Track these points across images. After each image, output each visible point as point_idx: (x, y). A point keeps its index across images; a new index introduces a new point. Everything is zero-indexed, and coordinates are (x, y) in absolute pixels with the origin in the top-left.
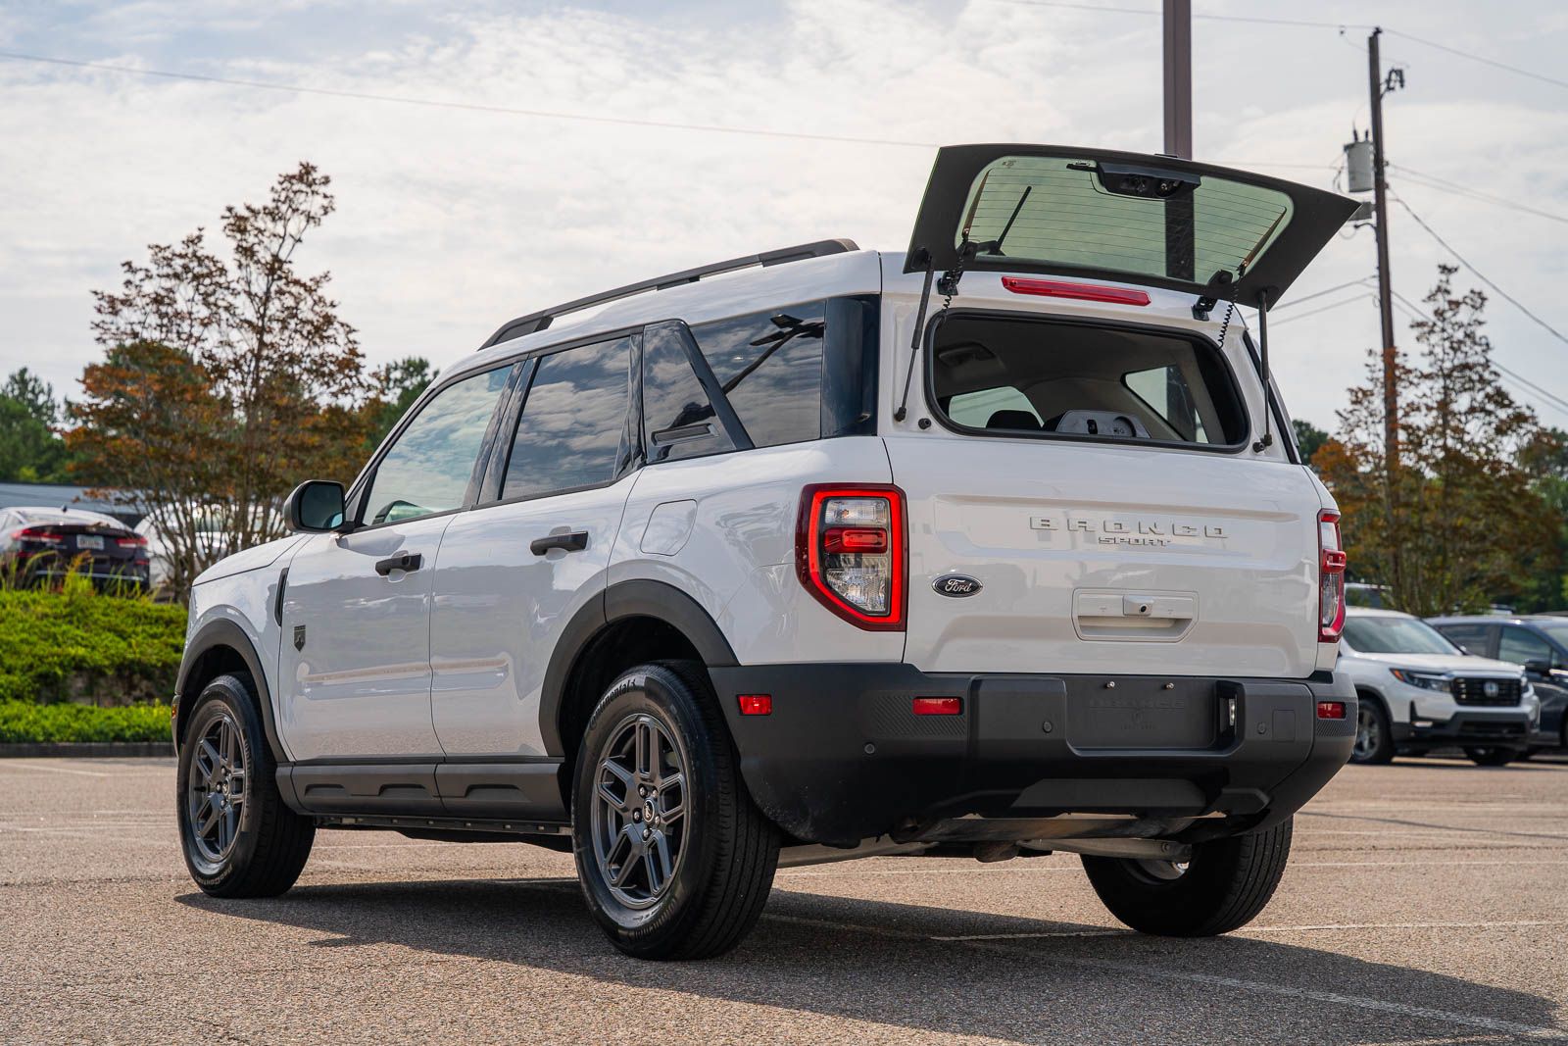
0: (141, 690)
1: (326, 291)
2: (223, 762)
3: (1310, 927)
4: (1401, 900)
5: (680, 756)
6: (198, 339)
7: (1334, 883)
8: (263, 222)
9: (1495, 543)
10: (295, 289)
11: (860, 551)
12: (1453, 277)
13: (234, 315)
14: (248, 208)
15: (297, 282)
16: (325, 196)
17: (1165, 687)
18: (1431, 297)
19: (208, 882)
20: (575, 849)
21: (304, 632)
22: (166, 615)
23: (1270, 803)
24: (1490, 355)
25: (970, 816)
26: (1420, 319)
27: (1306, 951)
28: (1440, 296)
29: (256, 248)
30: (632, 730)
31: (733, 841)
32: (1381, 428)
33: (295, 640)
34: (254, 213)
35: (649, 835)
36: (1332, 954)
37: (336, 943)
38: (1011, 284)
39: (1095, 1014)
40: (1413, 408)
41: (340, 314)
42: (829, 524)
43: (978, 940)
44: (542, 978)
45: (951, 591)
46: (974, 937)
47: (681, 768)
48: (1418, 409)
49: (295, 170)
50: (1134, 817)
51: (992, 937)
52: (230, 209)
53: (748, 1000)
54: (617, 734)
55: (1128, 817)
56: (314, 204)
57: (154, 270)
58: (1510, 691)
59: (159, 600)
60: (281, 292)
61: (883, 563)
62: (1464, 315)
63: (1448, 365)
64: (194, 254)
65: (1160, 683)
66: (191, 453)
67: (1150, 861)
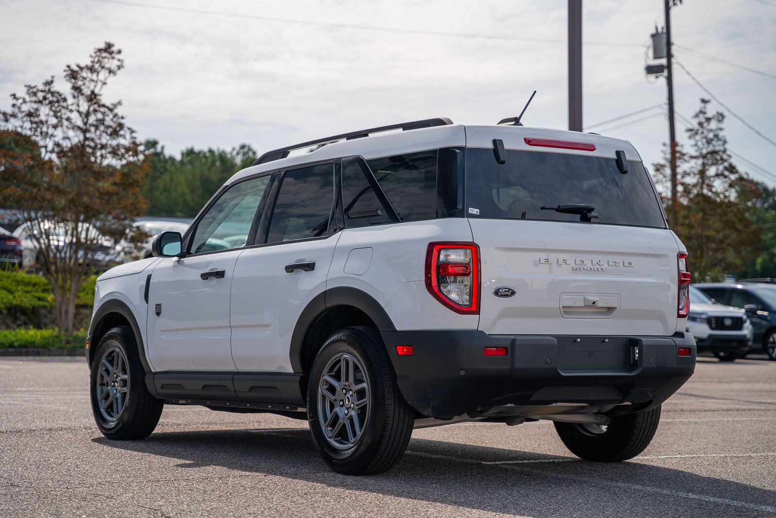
0: (21, 320)
1: (119, 111)
2: (116, 371)
3: (666, 457)
4: (706, 441)
5: (364, 373)
6: (52, 136)
7: (669, 432)
8: (85, 74)
9: (729, 245)
10: (102, 109)
11: (456, 275)
12: (708, 106)
13: (71, 123)
14: (78, 66)
15: (104, 106)
16: (119, 60)
17: (604, 341)
18: (697, 116)
19: (108, 432)
20: (309, 419)
21: (161, 307)
22: (33, 281)
23: (653, 398)
24: (727, 146)
25: (509, 405)
26: (690, 127)
27: (668, 470)
28: (701, 116)
29: (82, 87)
30: (339, 361)
31: (392, 416)
32: (669, 184)
33: (156, 311)
34: (81, 69)
35: (348, 413)
36: (682, 472)
37: (188, 466)
38: (529, 141)
39: (578, 504)
40: (686, 174)
41: (127, 123)
42: (441, 262)
43: (505, 464)
44: (300, 484)
45: (502, 295)
46: (503, 462)
47: (366, 381)
48: (689, 174)
49: (102, 46)
50: (588, 405)
51: (512, 462)
52: (68, 67)
53: (406, 497)
54: (331, 363)
55: (584, 404)
56: (112, 64)
57: (28, 98)
58: (737, 323)
59: (29, 272)
60: (95, 111)
61: (468, 280)
62: (713, 125)
63: (704, 151)
64: (49, 90)
65: (601, 339)
66: (48, 195)
67: (589, 424)
